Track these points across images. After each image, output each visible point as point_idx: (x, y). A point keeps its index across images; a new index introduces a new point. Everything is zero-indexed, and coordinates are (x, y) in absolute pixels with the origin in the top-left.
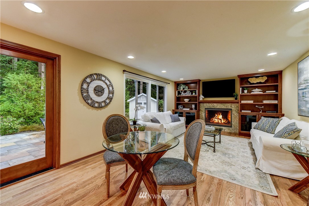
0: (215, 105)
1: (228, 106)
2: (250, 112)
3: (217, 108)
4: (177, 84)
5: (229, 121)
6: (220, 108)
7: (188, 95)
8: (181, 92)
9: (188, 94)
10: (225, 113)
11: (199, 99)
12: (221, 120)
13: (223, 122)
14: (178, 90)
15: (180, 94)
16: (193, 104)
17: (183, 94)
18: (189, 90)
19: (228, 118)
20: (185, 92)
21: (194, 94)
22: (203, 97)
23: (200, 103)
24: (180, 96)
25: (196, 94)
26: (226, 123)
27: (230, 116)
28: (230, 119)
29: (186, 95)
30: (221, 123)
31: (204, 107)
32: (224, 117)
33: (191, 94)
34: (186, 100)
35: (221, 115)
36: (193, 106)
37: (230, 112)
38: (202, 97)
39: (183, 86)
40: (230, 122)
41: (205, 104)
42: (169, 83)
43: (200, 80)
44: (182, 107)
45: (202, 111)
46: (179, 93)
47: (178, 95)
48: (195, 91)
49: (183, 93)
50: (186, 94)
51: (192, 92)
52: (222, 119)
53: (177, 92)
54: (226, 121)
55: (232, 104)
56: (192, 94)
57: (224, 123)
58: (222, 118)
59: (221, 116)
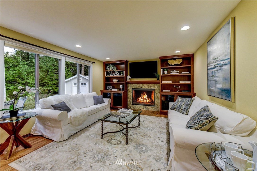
0: (141, 85)
1: (152, 86)
2: (169, 91)
3: (143, 88)
4: (106, 65)
5: (153, 100)
6: (145, 88)
7: (116, 75)
8: (109, 73)
9: (117, 75)
10: (149, 93)
11: (126, 80)
12: (146, 100)
13: (147, 101)
14: (107, 71)
15: (109, 74)
16: (121, 84)
17: (112, 75)
18: (118, 70)
19: (152, 98)
20: (114, 72)
21: (122, 74)
22: (130, 78)
23: (127, 83)
24: (108, 76)
26: (150, 103)
27: (153, 96)
28: (153, 99)
29: (115, 75)
30: (146, 102)
31: (131, 87)
32: (148, 96)
33: (119, 75)
34: (115, 81)
35: (146, 94)
36: (121, 87)
37: (153, 92)
38: (129, 78)
39: (111, 66)
40: (153, 102)
41: (132, 85)
42: (95, 63)
44: (111, 87)
45: (130, 91)
46: (108, 74)
47: (107, 76)
48: (123, 71)
49: (111, 74)
50: (115, 74)
51: (120, 72)
52: (147, 99)
53: (106, 72)
54: (150, 100)
55: (155, 84)
56: (120, 74)
57: (149, 102)
58: (147, 98)
59: (146, 96)
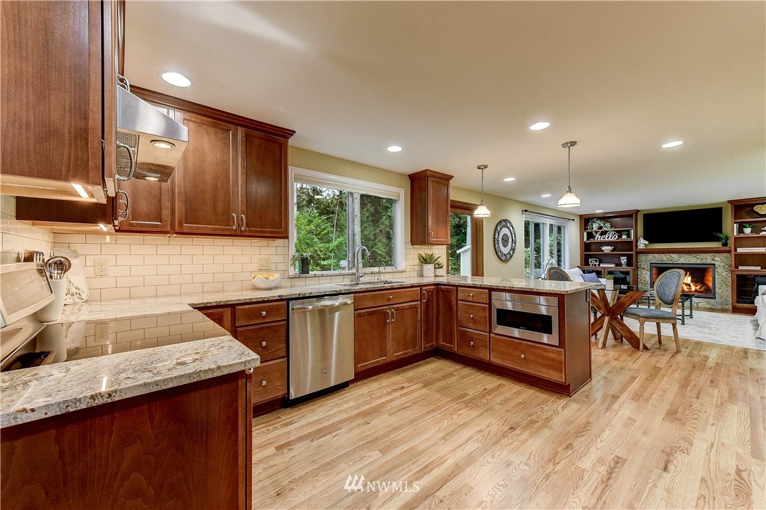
0: (675, 256)
1: (707, 259)
2: (758, 268)
3: (679, 262)
4: (586, 221)
5: (708, 287)
6: (686, 262)
7: (609, 239)
8: (595, 234)
9: (612, 237)
10: (699, 274)
11: (637, 246)
12: (690, 286)
13: (693, 288)
14: (589, 230)
15: (594, 237)
16: (623, 255)
17: (598, 238)
18: (613, 229)
19: (706, 282)
20: (604, 233)
21: (624, 237)
22: (647, 242)
23: (637, 253)
24: (592, 240)
25: (629, 236)
26: (701, 292)
27: (711, 279)
28: (710, 284)
29: (606, 239)
30: (690, 291)
31: (646, 261)
32: (695, 279)
33: (617, 237)
34: (607, 249)
35: (688, 275)
36: (624, 260)
37: (711, 270)
38: (642, 243)
39: (599, 222)
40: (710, 290)
41: (650, 256)
42: (573, 220)
43: (638, 211)
44: (596, 261)
45: (644, 269)
46: (590, 235)
47: (588, 239)
48: (629, 231)
49: (598, 236)
50: (607, 236)
51: (620, 233)
52: (691, 284)
53: (585, 234)
54: (701, 287)
55: (716, 254)
56: (620, 237)
57: (696, 291)
58: (692, 282)
59: (689, 278)
